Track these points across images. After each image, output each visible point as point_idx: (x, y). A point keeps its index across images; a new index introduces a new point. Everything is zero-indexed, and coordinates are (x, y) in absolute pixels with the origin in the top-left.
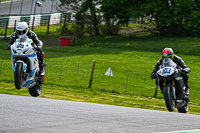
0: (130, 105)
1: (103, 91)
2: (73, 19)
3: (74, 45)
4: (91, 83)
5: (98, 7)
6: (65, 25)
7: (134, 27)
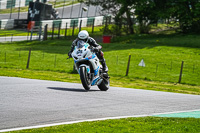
0: (160, 90)
1: (138, 78)
2: (112, 21)
3: (114, 42)
4: (127, 73)
5: (133, 11)
6: (107, 26)
7: (162, 26)
